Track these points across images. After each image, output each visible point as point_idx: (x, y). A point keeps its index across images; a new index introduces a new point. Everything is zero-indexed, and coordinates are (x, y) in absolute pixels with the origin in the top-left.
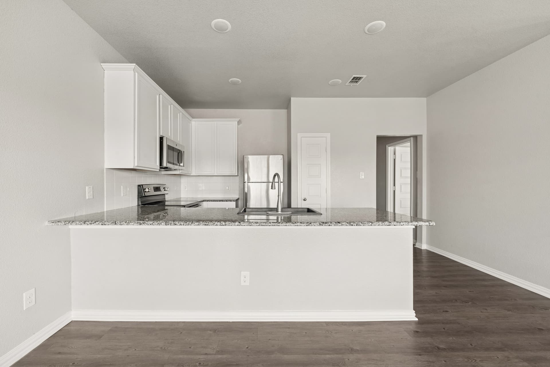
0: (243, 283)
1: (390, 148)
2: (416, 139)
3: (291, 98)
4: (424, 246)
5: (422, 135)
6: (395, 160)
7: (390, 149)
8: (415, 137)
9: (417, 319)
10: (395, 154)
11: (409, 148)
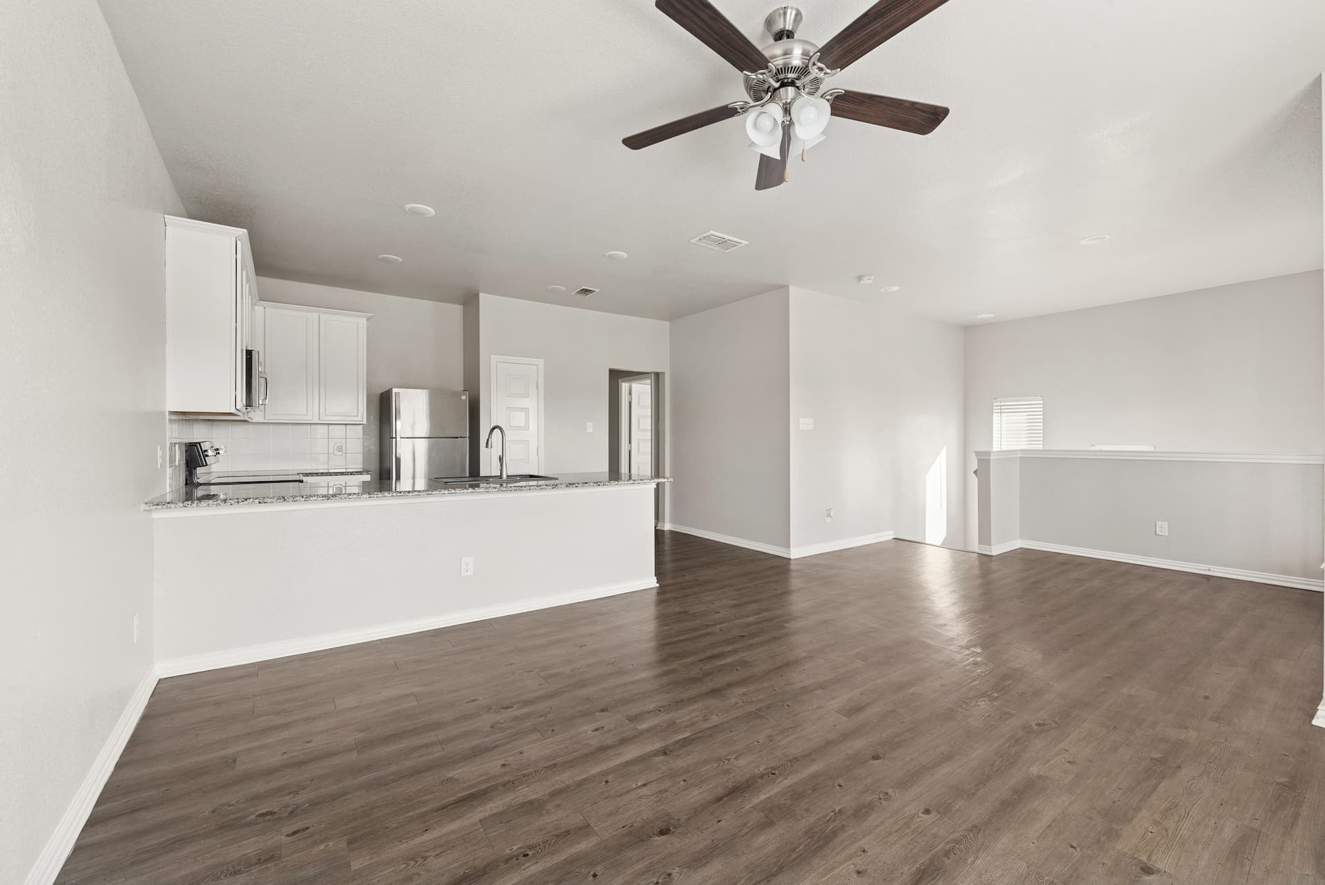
0: (464, 574)
1: (624, 384)
2: (658, 376)
3: (478, 294)
4: (667, 526)
5: (664, 373)
6: (630, 403)
7: (624, 386)
8: (657, 375)
9: (658, 585)
10: (630, 394)
11: (650, 386)
